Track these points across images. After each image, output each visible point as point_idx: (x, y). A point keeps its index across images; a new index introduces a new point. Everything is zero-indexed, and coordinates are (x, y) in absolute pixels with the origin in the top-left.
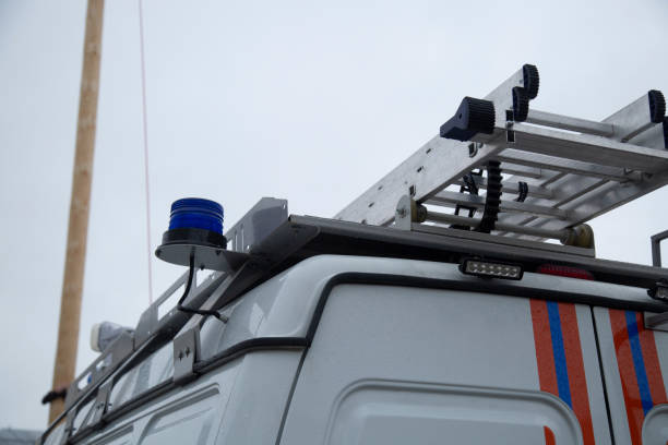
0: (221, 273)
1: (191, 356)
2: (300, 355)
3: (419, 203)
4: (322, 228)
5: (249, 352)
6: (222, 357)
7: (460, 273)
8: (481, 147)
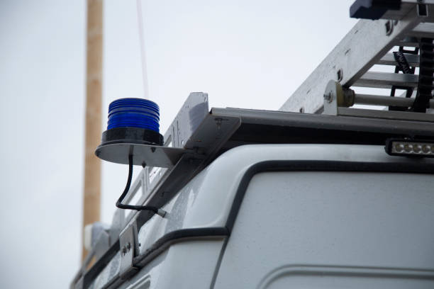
0: (166, 169)
1: (132, 250)
2: (221, 244)
3: (346, 86)
4: (244, 119)
5: (173, 244)
6: (153, 250)
7: (387, 155)
8: (396, 23)
